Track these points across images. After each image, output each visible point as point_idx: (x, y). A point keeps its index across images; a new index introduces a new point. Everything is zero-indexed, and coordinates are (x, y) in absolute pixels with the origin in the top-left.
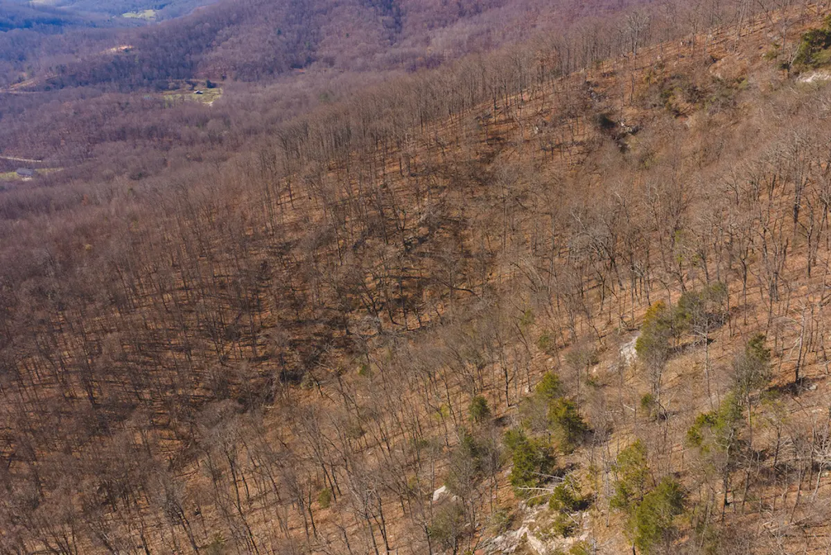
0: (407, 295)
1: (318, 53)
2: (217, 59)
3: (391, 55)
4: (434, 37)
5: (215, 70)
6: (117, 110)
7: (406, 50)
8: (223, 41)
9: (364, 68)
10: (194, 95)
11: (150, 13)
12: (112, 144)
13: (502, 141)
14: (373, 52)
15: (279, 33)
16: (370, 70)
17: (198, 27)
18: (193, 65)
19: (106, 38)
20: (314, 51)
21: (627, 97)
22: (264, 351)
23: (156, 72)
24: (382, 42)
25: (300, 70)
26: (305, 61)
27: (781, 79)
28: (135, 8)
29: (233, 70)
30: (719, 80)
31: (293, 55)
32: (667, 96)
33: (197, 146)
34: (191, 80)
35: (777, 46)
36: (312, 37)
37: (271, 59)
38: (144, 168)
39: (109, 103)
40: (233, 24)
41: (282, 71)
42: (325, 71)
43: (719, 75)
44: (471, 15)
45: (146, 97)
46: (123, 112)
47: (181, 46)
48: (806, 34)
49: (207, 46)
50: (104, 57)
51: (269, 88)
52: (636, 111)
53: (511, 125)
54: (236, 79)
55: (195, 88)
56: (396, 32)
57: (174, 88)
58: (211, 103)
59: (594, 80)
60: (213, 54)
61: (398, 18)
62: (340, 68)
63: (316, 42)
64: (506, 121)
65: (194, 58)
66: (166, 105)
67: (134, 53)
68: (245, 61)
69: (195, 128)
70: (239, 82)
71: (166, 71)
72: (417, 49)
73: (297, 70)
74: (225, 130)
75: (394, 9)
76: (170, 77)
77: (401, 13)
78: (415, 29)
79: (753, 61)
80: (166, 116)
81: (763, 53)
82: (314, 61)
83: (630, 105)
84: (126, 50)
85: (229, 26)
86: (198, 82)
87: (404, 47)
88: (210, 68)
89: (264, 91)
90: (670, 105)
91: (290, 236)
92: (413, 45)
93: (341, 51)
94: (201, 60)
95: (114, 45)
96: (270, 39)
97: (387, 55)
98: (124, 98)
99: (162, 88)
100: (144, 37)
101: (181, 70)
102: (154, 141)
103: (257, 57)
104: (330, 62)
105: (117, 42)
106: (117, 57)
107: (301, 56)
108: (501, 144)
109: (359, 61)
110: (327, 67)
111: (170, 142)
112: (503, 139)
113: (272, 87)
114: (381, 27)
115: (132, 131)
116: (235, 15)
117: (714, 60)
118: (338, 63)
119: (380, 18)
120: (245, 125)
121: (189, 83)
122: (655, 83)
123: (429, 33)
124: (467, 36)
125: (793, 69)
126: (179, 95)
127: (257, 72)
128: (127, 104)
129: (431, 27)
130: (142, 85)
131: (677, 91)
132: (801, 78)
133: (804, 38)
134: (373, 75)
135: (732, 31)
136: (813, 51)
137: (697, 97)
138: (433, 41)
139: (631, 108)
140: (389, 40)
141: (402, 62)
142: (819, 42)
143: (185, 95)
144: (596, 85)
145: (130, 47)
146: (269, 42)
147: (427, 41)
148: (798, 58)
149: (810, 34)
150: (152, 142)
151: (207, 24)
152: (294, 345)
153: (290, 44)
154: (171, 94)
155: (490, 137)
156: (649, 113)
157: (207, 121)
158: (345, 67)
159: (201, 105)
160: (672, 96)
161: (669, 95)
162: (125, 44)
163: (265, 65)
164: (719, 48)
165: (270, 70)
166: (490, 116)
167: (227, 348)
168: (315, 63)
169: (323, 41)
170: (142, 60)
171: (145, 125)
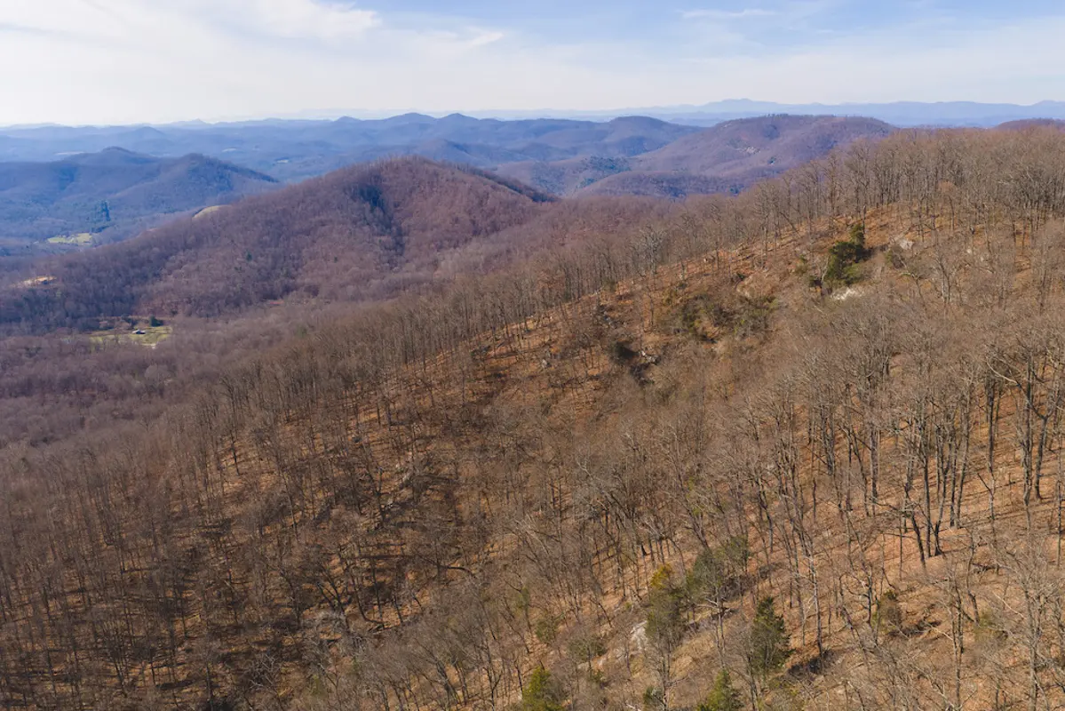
0: (385, 581)
1: (299, 281)
2: (167, 290)
3: (390, 282)
4: (444, 259)
5: (163, 304)
6: (23, 357)
7: (408, 275)
8: (176, 269)
9: (356, 298)
10: (133, 336)
11: (84, 238)
12: (11, 401)
13: (503, 378)
14: (368, 278)
15: (249, 258)
16: (363, 300)
17: (143, 254)
18: (133, 299)
19: (20, 268)
20: (293, 278)
21: (647, 322)
22: (186, 672)
23: (83, 308)
24: (379, 267)
25: (276, 302)
26: (281, 291)
27: (814, 296)
28: (66, 232)
29: (187, 302)
30: (747, 299)
31: (266, 283)
32: (692, 319)
33: (128, 400)
34: (130, 317)
35: (805, 261)
36: (290, 261)
37: (237, 288)
38: (52, 431)
39: (13, 349)
40: (190, 249)
41: (251, 304)
42: (307, 302)
43: (747, 294)
44: (488, 233)
45: (67, 340)
46: (32, 359)
47: (120, 275)
48: (834, 247)
49: (155, 275)
50: (14, 292)
51: (232, 323)
52: (657, 338)
53: (513, 360)
54: (190, 314)
55: (135, 327)
56: (397, 255)
57: (107, 328)
58: (153, 345)
59: (609, 303)
60: (161, 285)
61: (398, 238)
62: (326, 298)
63: (297, 267)
64: (509, 354)
65: (135, 290)
66: (93, 349)
67: (56, 285)
68: (203, 292)
69: (127, 377)
70: (194, 318)
71: (97, 306)
72: (422, 274)
73: (270, 302)
74: (169, 378)
75: (394, 229)
76: (102, 314)
77: (403, 232)
78: (420, 250)
79: (782, 279)
80: (90, 363)
81: (792, 268)
82: (292, 291)
83: (651, 331)
84: (45, 283)
85: (184, 250)
86: (139, 320)
87: (407, 272)
88: (157, 302)
89: (224, 328)
90: (695, 330)
91: (231, 510)
92: (418, 269)
93: (328, 278)
94: (145, 292)
95: (29, 277)
96: (237, 264)
97: (385, 281)
98: (35, 342)
99: (90, 328)
100: (71, 265)
101: (118, 304)
102: (70, 395)
103: (220, 287)
104: (314, 291)
105: (33, 272)
106: (33, 291)
107: (277, 284)
108: (502, 381)
109: (351, 289)
110: (309, 297)
111: (94, 396)
112: (505, 375)
113: (235, 322)
114: (378, 249)
115: (42, 383)
116: (193, 237)
117: (741, 277)
118: (323, 292)
119: (377, 239)
120: (195, 370)
121: (128, 321)
122: (677, 304)
123: (437, 255)
124: (482, 257)
125: (825, 285)
126: (112, 336)
127: (218, 305)
128: (39, 348)
129: (440, 248)
130: (62, 325)
131: (701, 313)
132: (835, 295)
133: (832, 251)
134: (366, 305)
135: (759, 246)
136: (844, 266)
137: (725, 319)
138: (443, 263)
139: (652, 334)
140: (388, 265)
141: (404, 290)
142: (850, 256)
143: (120, 337)
144: (611, 309)
145: (51, 278)
146: (236, 269)
147: (435, 264)
148: (829, 273)
149: (838, 246)
150: (67, 397)
151: (156, 249)
152: (227, 659)
153: (263, 270)
154: (100, 335)
155: (489, 374)
156: (673, 340)
157: (145, 366)
158: (333, 296)
159: (141, 347)
160: (697, 320)
161: (695, 318)
162: (44, 275)
163: (229, 296)
164: (745, 265)
165: (236, 302)
166: (489, 348)
167: (135, 672)
168: (295, 292)
169: (304, 267)
170: (67, 294)
171: (59, 375)
